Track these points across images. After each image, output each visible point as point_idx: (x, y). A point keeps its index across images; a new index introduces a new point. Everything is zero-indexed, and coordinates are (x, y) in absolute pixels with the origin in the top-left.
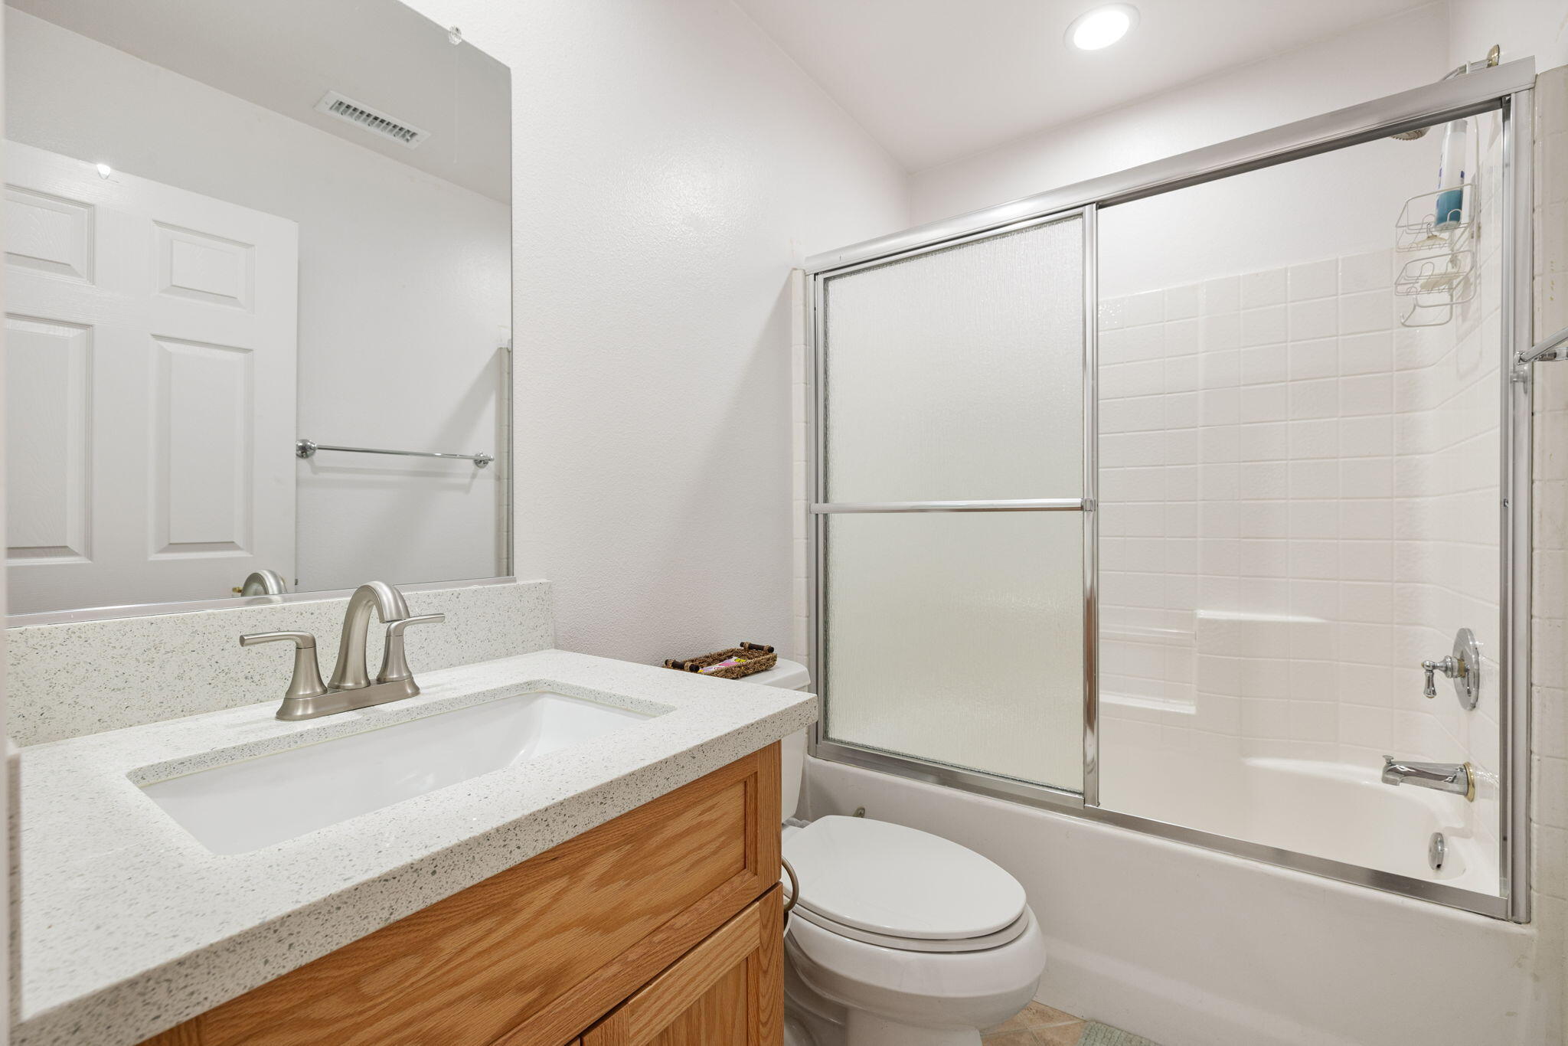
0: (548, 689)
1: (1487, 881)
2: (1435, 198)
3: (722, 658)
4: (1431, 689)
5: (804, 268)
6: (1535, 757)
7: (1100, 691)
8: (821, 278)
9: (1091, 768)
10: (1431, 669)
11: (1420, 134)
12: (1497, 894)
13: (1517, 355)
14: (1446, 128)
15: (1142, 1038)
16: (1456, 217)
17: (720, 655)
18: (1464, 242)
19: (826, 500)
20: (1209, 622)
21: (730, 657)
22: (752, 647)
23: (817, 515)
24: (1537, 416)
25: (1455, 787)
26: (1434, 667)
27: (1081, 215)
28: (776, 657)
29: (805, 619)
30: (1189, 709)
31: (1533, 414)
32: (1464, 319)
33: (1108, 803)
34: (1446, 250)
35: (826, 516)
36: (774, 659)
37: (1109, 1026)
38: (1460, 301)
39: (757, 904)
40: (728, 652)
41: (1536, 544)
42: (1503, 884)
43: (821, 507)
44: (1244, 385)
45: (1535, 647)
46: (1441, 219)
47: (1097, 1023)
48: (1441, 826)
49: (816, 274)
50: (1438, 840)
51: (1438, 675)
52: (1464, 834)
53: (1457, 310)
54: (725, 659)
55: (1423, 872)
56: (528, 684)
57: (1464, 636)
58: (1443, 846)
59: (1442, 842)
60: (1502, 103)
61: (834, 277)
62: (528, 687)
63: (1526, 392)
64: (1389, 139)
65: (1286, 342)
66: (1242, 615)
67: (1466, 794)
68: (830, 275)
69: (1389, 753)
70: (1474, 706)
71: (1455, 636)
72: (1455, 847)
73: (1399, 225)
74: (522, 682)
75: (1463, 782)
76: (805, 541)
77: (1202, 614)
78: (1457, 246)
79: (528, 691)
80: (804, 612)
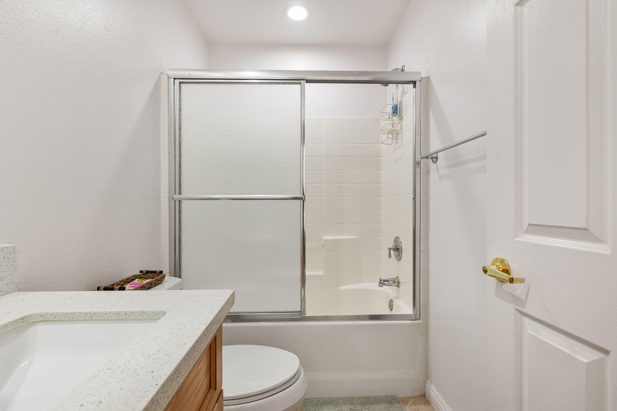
0: (41, 319)
1: (408, 310)
2: (391, 106)
3: (129, 281)
4: (390, 256)
5: (168, 74)
6: (421, 271)
7: (306, 271)
8: (177, 82)
9: (303, 300)
10: (390, 249)
11: (387, 85)
12: (412, 313)
13: (421, 157)
14: (394, 85)
15: (322, 398)
16: (397, 113)
17: (128, 279)
18: (397, 121)
19: (180, 194)
20: (328, 240)
21: (133, 280)
22: (148, 272)
23: (175, 201)
24: (422, 174)
25: (394, 284)
26: (391, 249)
27: (300, 83)
28: (165, 276)
29: (168, 254)
30: (322, 273)
31: (421, 174)
32: (396, 144)
33: (308, 313)
34: (391, 122)
35: (180, 202)
36: (164, 277)
37: (311, 399)
38: (395, 138)
39: (217, 404)
40: (132, 277)
41: (422, 211)
42: (414, 310)
43: (177, 196)
44: (337, 157)
45: (421, 240)
46: (394, 113)
47: (307, 399)
48: (391, 297)
49: (175, 79)
50: (391, 302)
51: (392, 250)
52: (397, 298)
53: (394, 141)
54: (131, 282)
55: (387, 312)
56: (22, 319)
57: (397, 239)
58: (393, 303)
59: (392, 302)
60: (414, 83)
61: (185, 83)
62: (23, 321)
63: (419, 167)
64: (380, 85)
65: (348, 143)
66: (336, 237)
67: (398, 286)
68: (183, 81)
69: (381, 277)
70: (400, 259)
71: (394, 240)
72: (396, 302)
73: (382, 112)
74: (17, 319)
75: (396, 283)
76: (168, 214)
77: (325, 238)
78: (394, 122)
79: (22, 324)
80: (167, 250)
